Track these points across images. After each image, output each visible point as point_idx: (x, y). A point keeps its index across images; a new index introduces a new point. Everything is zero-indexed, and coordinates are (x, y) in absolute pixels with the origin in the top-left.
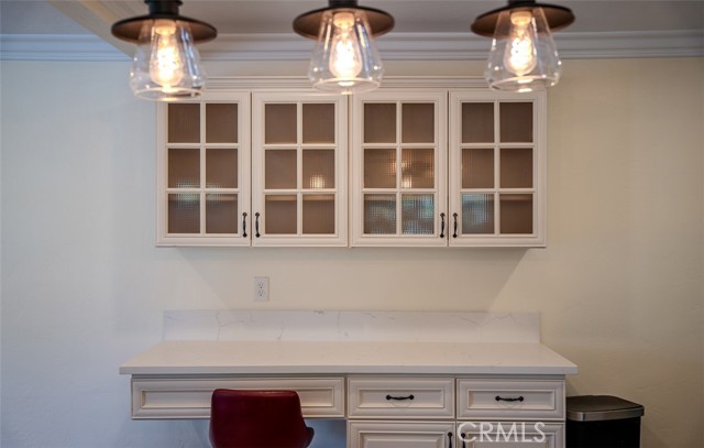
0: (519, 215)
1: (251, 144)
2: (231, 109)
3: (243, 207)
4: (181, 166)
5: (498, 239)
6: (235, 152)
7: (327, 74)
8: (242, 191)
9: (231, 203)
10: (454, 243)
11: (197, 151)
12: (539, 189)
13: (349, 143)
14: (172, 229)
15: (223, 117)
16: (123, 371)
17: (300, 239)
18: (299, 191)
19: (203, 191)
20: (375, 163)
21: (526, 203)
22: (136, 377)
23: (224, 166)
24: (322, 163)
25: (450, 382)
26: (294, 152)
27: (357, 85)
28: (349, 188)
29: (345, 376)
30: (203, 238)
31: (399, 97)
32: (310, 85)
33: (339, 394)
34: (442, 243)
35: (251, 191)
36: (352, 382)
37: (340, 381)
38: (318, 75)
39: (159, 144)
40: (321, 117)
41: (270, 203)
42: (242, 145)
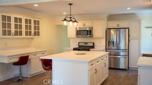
2: (10, 17)
3: (12, 32)
6: (11, 24)
8: (12, 29)
11: (6, 23)
13: (24, 24)
14: (3, 35)
17: (19, 37)
19: (7, 29)
25: (39, 53)
26: (18, 24)
28: (24, 30)
30: (7, 36)
37: (30, 54)
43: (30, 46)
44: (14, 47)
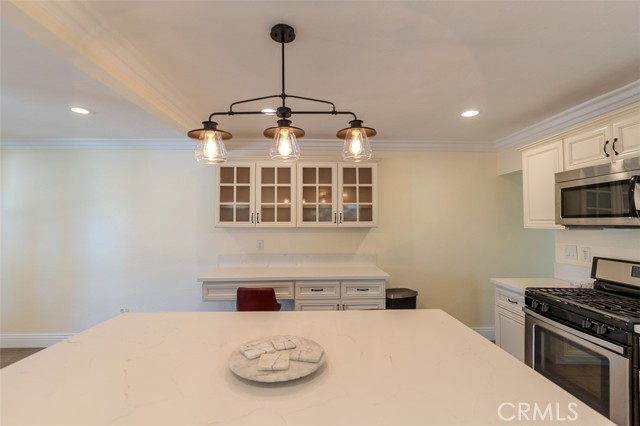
0: (367, 214)
1: (256, 184)
2: (247, 170)
3: (252, 210)
4: (226, 194)
5: (358, 224)
6: (249, 187)
7: (278, 153)
8: (252, 204)
9: (247, 209)
10: (340, 225)
11: (233, 187)
12: (375, 203)
13: (297, 184)
14: (221, 220)
15: (244, 173)
16: (199, 280)
17: (276, 224)
18: (276, 204)
19: (234, 204)
20: (308, 193)
21: (370, 209)
22: (205, 283)
23: (244, 194)
24: (285, 192)
25: (338, 283)
26: (274, 187)
27: (290, 158)
28: (296, 202)
29: (294, 281)
30: (235, 224)
31: (317, 165)
32: (270, 159)
33: (292, 289)
34: (335, 225)
35: (255, 203)
36: (297, 284)
37: (292, 283)
38: (274, 154)
39: (216, 184)
40: (285, 173)
41: (264, 209)
42: (252, 185)
43: (349, 256)
44: (285, 255)
